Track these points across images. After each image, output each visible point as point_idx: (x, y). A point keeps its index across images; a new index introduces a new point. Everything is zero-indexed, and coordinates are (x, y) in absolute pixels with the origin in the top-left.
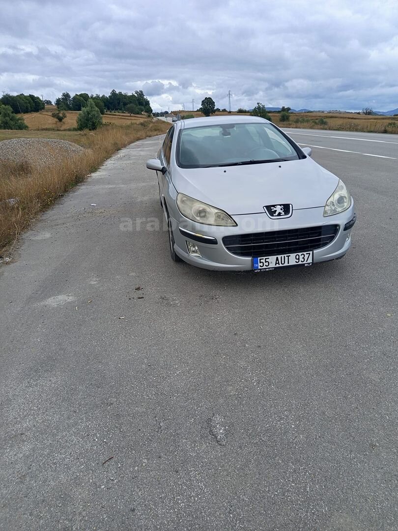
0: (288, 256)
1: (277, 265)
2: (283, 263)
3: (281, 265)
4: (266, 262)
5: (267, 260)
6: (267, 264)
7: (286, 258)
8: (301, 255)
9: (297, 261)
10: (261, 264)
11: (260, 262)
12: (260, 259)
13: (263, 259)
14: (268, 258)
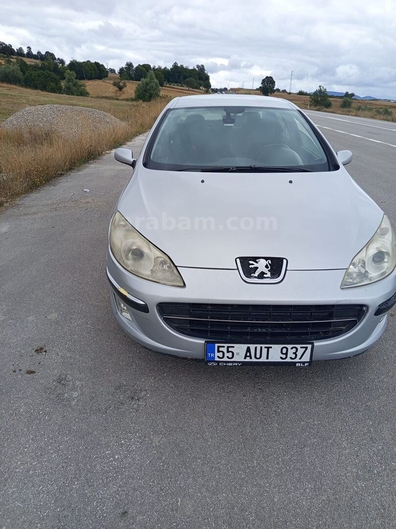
0: (268, 348)
1: (248, 359)
2: (258, 356)
3: (254, 360)
4: (228, 352)
5: (230, 349)
6: (230, 355)
7: (265, 351)
8: (292, 348)
9: (284, 356)
10: (221, 355)
11: (219, 351)
12: (219, 347)
13: (224, 347)
14: (233, 347)
